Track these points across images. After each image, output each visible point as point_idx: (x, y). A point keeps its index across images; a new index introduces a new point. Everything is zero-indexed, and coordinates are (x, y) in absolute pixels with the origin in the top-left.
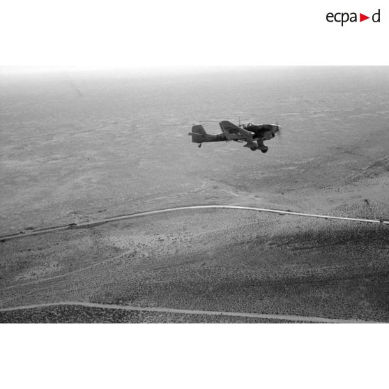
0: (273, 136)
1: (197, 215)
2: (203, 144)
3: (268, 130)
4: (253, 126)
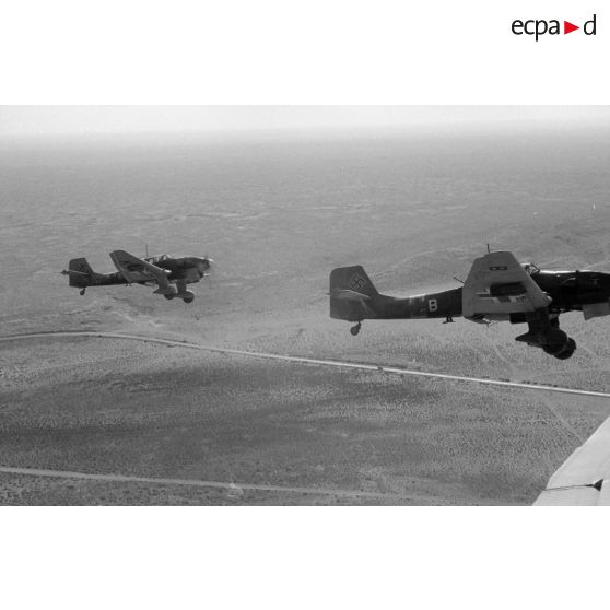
3: (193, 266)
4: (168, 259)
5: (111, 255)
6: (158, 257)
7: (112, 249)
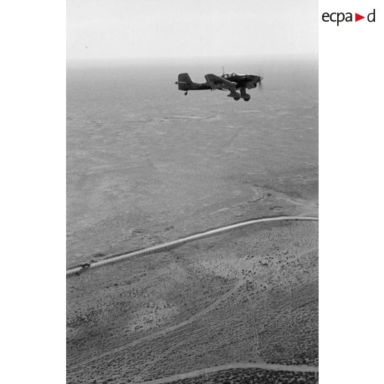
0: (255, 86)
1: (275, 231)
2: (189, 91)
3: (251, 80)
4: (236, 75)
5: (205, 76)
6: (230, 73)
7: (206, 74)
